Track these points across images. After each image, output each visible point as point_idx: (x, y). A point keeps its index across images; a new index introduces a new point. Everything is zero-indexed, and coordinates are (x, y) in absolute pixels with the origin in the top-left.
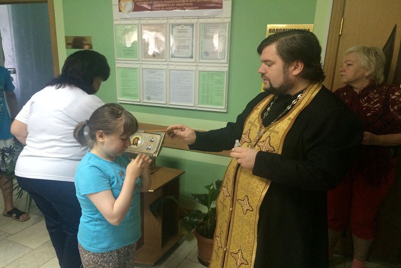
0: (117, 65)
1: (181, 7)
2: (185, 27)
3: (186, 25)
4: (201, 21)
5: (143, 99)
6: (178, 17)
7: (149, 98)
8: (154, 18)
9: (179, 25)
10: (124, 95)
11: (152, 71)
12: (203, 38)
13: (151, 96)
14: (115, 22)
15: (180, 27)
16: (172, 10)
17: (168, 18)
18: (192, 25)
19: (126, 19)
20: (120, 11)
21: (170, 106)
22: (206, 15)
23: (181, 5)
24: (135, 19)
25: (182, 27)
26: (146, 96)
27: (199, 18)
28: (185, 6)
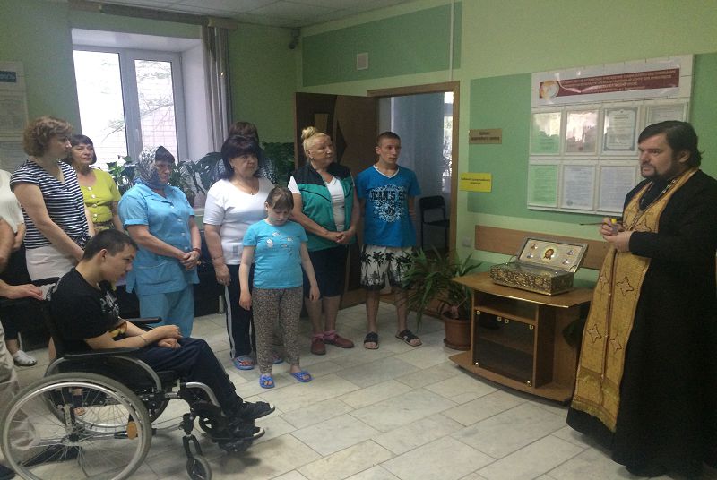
0: (531, 162)
1: (621, 87)
2: (625, 112)
3: (626, 109)
5: (562, 204)
6: (616, 101)
7: (570, 203)
8: (584, 104)
9: (616, 109)
10: (537, 199)
11: (576, 168)
13: (572, 200)
14: (533, 110)
15: (619, 112)
18: (635, 109)
19: (548, 106)
20: (541, 97)
21: (598, 213)
23: (621, 85)
24: (560, 105)
25: (622, 112)
26: (566, 200)
27: (645, 99)
28: (627, 86)
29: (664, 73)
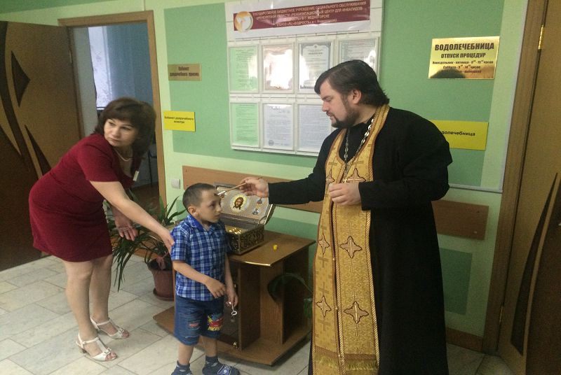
0: (232, 100)
1: (314, 20)
2: (319, 47)
3: (320, 44)
4: (341, 37)
5: (264, 144)
7: (271, 143)
8: (278, 37)
9: (311, 44)
10: (240, 139)
13: (274, 140)
14: (230, 44)
15: (312, 48)
16: (302, 24)
17: (296, 36)
18: (329, 44)
19: (244, 39)
20: (235, 29)
21: (298, 154)
22: (349, 29)
23: (313, 18)
24: (255, 38)
25: (316, 47)
26: (267, 140)
27: (337, 33)
28: (319, 19)
29: (355, 4)
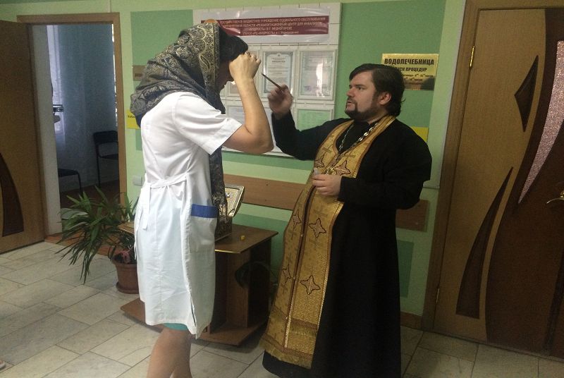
1: (278, 31)
2: (282, 56)
3: (283, 53)
4: (302, 48)
6: (273, 44)
9: (275, 53)
12: (304, 69)
15: (276, 56)
16: (266, 34)
17: (261, 45)
18: (291, 54)
22: (308, 41)
25: (279, 55)
27: (299, 45)
28: (283, 30)
29: (315, 19)
